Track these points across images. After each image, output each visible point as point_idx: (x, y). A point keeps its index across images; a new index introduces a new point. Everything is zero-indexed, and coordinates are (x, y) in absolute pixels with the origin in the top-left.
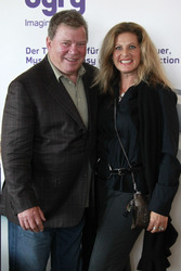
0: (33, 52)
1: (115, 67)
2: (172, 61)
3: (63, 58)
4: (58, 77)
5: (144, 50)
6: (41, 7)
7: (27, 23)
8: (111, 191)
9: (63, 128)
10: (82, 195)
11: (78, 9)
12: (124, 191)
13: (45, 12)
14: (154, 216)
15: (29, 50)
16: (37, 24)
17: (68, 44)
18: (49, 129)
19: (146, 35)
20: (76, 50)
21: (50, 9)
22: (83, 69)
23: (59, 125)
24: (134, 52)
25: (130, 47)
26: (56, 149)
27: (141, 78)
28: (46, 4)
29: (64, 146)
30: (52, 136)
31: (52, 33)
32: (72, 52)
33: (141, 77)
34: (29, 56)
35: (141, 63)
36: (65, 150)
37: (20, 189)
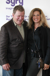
0: (8, 17)
1: (33, 21)
2: (48, 19)
4: (15, 25)
5: (42, 16)
7: (6, 8)
8: (32, 58)
9: (17, 40)
12: (36, 57)
13: (12, 5)
14: (45, 65)
15: (7, 16)
16: (9, 9)
19: (42, 12)
20: (21, 18)
21: (13, 4)
22: (23, 22)
24: (39, 17)
26: (15, 46)
28: (12, 3)
29: (17, 45)
31: (14, 12)
33: (41, 24)
34: (7, 18)
35: (41, 20)
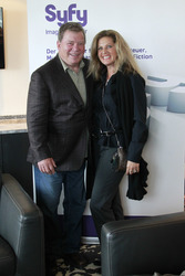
0: (52, 52)
3: (68, 54)
4: (65, 69)
6: (57, 20)
7: (47, 32)
8: (102, 147)
10: (82, 150)
11: (82, 22)
13: (59, 24)
14: (129, 163)
15: (49, 51)
17: (72, 43)
18: (59, 104)
20: (77, 48)
22: (83, 63)
23: (66, 103)
26: (64, 119)
28: (60, 19)
29: (69, 117)
30: (61, 109)
31: (61, 38)
35: (117, 58)
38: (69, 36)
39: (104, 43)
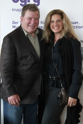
1: (51, 30)
3: (28, 25)
4: (26, 35)
5: (64, 22)
8: (51, 88)
9: (28, 58)
10: (37, 89)
11: (37, 3)
12: (56, 87)
14: (70, 98)
15: (14, 22)
17: (30, 19)
18: (22, 58)
19: (65, 15)
20: (34, 21)
22: (38, 31)
23: (26, 57)
25: (58, 21)
26: (25, 68)
27: (63, 35)
29: (29, 66)
30: (23, 62)
31: (23, 14)
32: (32, 22)
34: (14, 25)
35: (63, 28)
36: (30, 68)
37: (9, 86)
38: (28, 14)
39: (55, 18)
